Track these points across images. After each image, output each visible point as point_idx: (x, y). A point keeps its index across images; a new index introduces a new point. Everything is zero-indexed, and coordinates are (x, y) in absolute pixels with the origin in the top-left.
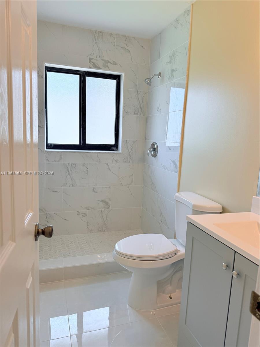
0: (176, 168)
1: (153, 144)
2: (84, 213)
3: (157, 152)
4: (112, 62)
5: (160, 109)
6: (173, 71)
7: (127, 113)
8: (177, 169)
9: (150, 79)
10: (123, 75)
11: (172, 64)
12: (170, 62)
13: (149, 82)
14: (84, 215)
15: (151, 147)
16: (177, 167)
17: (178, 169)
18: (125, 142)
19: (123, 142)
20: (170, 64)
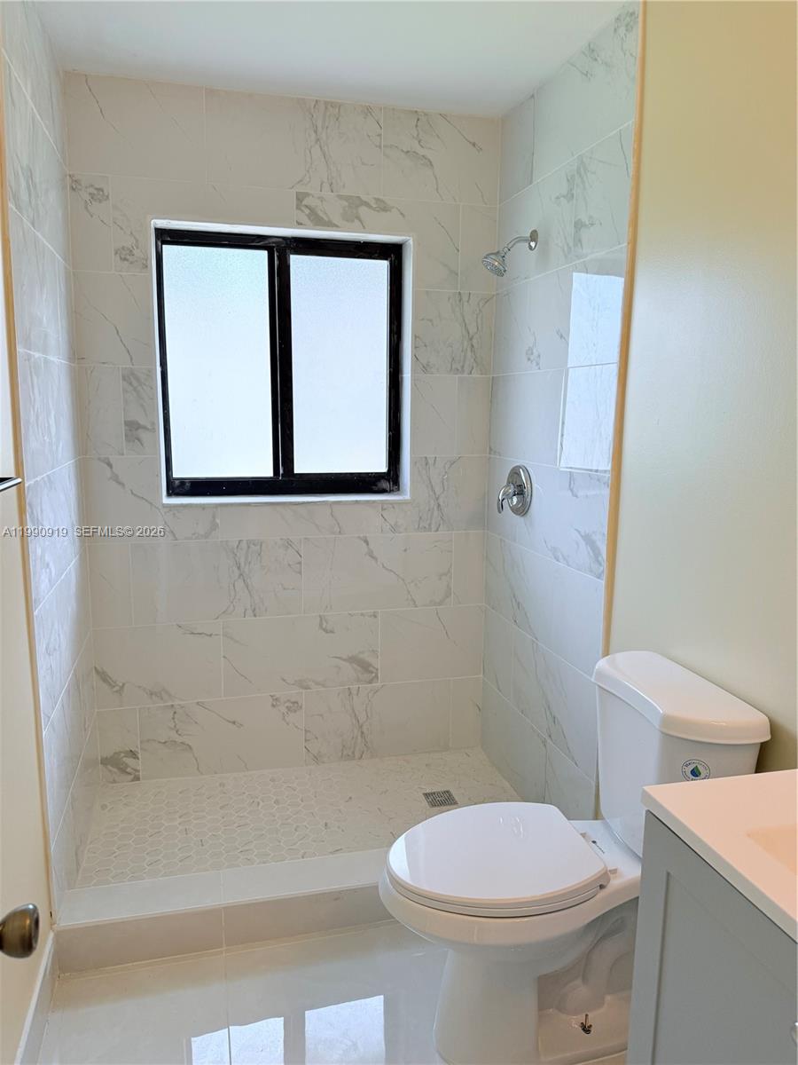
0: (598, 561)
1: (515, 473)
2: (293, 700)
3: (528, 500)
4: (374, 201)
5: (535, 353)
6: (579, 225)
7: (426, 369)
8: (600, 564)
9: (502, 257)
10: (411, 242)
11: (574, 201)
12: (570, 196)
13: (498, 264)
14: (294, 706)
15: (508, 482)
16: (600, 559)
17: (605, 564)
18: (422, 463)
19: (414, 463)
20: (568, 202)
